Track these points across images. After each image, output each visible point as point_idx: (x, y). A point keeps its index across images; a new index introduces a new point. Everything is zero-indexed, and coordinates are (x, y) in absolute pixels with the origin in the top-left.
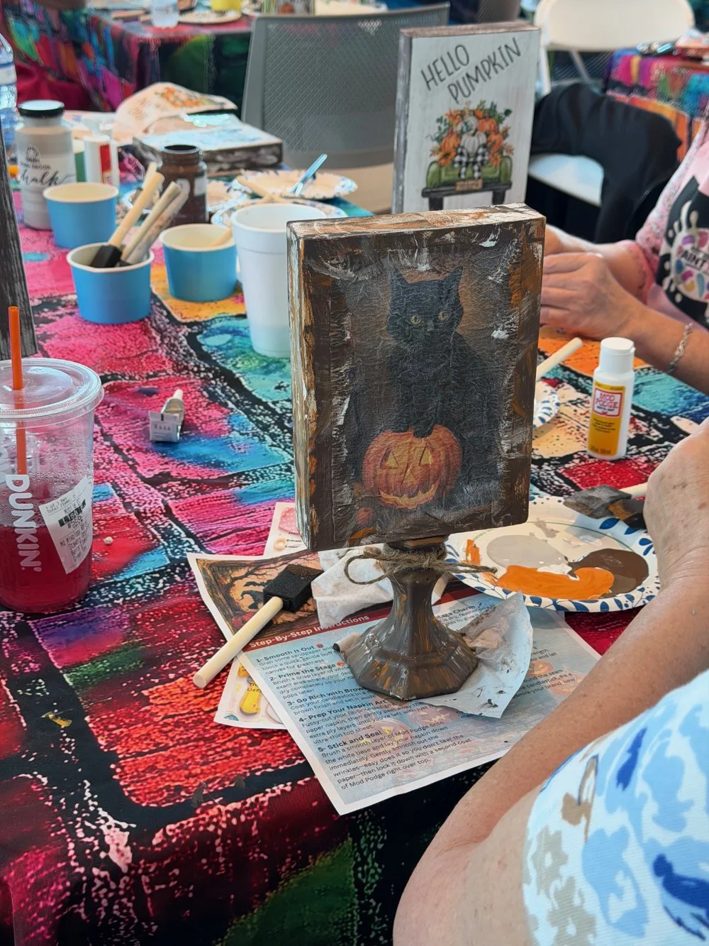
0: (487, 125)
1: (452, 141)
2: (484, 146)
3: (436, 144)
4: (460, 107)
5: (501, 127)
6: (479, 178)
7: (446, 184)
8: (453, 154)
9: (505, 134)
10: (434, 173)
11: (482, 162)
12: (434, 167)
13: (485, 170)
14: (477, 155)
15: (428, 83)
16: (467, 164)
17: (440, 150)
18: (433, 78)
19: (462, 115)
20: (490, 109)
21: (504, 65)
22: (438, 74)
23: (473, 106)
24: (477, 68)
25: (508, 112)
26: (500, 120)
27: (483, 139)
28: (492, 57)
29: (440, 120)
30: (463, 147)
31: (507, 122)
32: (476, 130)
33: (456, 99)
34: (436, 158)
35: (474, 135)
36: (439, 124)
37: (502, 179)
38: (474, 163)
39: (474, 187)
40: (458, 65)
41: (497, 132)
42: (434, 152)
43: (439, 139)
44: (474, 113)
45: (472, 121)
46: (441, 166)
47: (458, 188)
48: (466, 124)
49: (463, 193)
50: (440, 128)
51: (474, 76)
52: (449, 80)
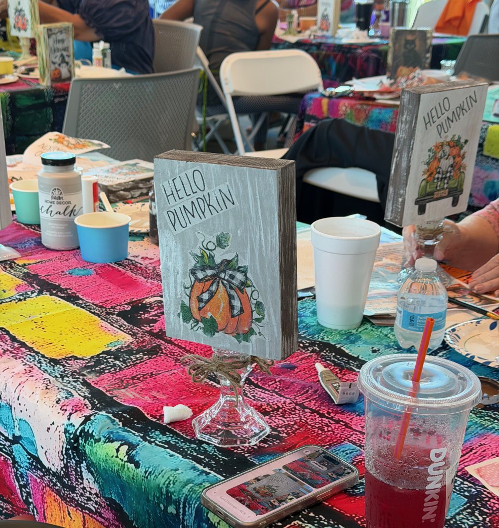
0: (455, 151)
1: (435, 164)
2: (452, 166)
3: (426, 167)
4: (441, 140)
5: (462, 152)
6: (447, 188)
7: (429, 194)
8: (435, 173)
9: (463, 157)
10: (423, 187)
11: (449, 177)
12: (424, 183)
13: (451, 182)
14: (447, 172)
15: (426, 124)
16: (442, 178)
17: (428, 171)
18: (429, 122)
19: (442, 145)
20: (457, 140)
21: (467, 109)
22: (432, 118)
23: (449, 139)
24: (453, 112)
25: (466, 141)
26: (462, 148)
27: (451, 161)
28: (462, 105)
29: (430, 150)
30: (440, 168)
31: (465, 148)
32: (449, 155)
33: (440, 134)
34: (425, 176)
35: (447, 159)
36: (429, 153)
37: (459, 188)
38: (445, 178)
39: (444, 195)
40: (444, 111)
41: (459, 155)
42: (424, 173)
43: (428, 164)
44: (449, 144)
45: (447, 149)
46: (427, 183)
47: (435, 196)
48: (444, 151)
49: (437, 199)
50: (429, 156)
51: (451, 119)
52: (438, 122)
